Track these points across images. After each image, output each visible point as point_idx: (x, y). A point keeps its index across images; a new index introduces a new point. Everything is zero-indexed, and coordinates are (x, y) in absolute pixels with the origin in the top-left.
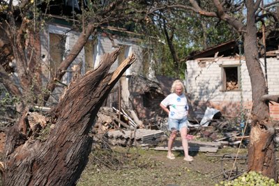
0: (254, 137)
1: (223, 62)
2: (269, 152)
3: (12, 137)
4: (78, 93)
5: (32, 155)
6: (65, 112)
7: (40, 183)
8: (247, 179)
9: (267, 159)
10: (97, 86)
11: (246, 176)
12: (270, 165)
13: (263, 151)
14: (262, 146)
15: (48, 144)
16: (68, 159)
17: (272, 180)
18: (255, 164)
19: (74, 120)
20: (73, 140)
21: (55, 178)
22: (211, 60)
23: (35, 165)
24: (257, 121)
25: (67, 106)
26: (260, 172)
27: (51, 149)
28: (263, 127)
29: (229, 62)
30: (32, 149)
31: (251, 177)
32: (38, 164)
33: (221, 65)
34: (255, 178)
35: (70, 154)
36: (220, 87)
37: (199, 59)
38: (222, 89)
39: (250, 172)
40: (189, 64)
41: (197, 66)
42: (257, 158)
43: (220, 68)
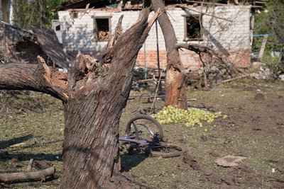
1: (94, 13)
2: (182, 90)
3: (73, 74)
4: (130, 39)
5: (98, 87)
6: (121, 54)
7: (105, 107)
8: (167, 112)
9: (181, 95)
10: (142, 34)
11: (166, 110)
12: (183, 100)
13: (179, 89)
14: (178, 85)
15: (109, 78)
16: (123, 90)
17: (186, 111)
19: (127, 60)
20: (127, 75)
21: (115, 103)
22: (83, 11)
23: (101, 94)
24: (172, 65)
25: (121, 49)
26: (176, 106)
27: (112, 82)
28: (177, 69)
29: (100, 13)
30: (96, 83)
31: (170, 110)
32: (103, 93)
33: (92, 17)
34: (174, 110)
35: (124, 85)
36: (92, 37)
37: (71, 10)
38: (95, 40)
39: (169, 106)
40: (61, 14)
41: (69, 17)
42: (174, 95)
43: (92, 20)
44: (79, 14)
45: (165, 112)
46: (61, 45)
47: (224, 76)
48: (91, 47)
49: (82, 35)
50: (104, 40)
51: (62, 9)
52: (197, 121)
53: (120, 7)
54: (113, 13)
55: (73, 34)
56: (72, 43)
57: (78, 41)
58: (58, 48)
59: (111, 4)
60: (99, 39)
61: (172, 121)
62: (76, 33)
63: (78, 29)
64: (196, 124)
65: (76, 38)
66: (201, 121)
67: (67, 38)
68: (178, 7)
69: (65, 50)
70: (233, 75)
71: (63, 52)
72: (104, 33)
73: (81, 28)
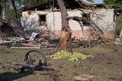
0: (62, 35)
1: (39, 13)
2: (69, 41)
8: (60, 53)
9: (68, 44)
11: (59, 52)
12: (70, 47)
13: (67, 41)
14: (67, 39)
17: (71, 53)
18: (63, 47)
22: (34, 12)
24: (64, 28)
26: (65, 50)
29: (42, 13)
31: (62, 52)
33: (38, 14)
34: (64, 53)
36: (38, 24)
37: (28, 11)
38: (39, 25)
39: (61, 51)
40: (23, 13)
41: (27, 14)
42: (64, 44)
43: (38, 16)
44: (32, 13)
45: (59, 53)
46: (23, 27)
47: (101, 43)
48: (37, 28)
49: (33, 23)
50: (43, 25)
51: (24, 11)
52: (76, 58)
53: (51, 10)
54: (48, 13)
55: (29, 22)
56: (28, 27)
57: (31, 26)
58: (21, 29)
59: (48, 8)
60: (41, 25)
61: (61, 58)
62: (30, 22)
63: (31, 20)
64: (75, 60)
65: (30, 24)
66: (78, 58)
67: (26, 24)
68: (79, 10)
69: (25, 30)
70: (105, 43)
71: (24, 31)
72: (44, 22)
73: (33, 19)
